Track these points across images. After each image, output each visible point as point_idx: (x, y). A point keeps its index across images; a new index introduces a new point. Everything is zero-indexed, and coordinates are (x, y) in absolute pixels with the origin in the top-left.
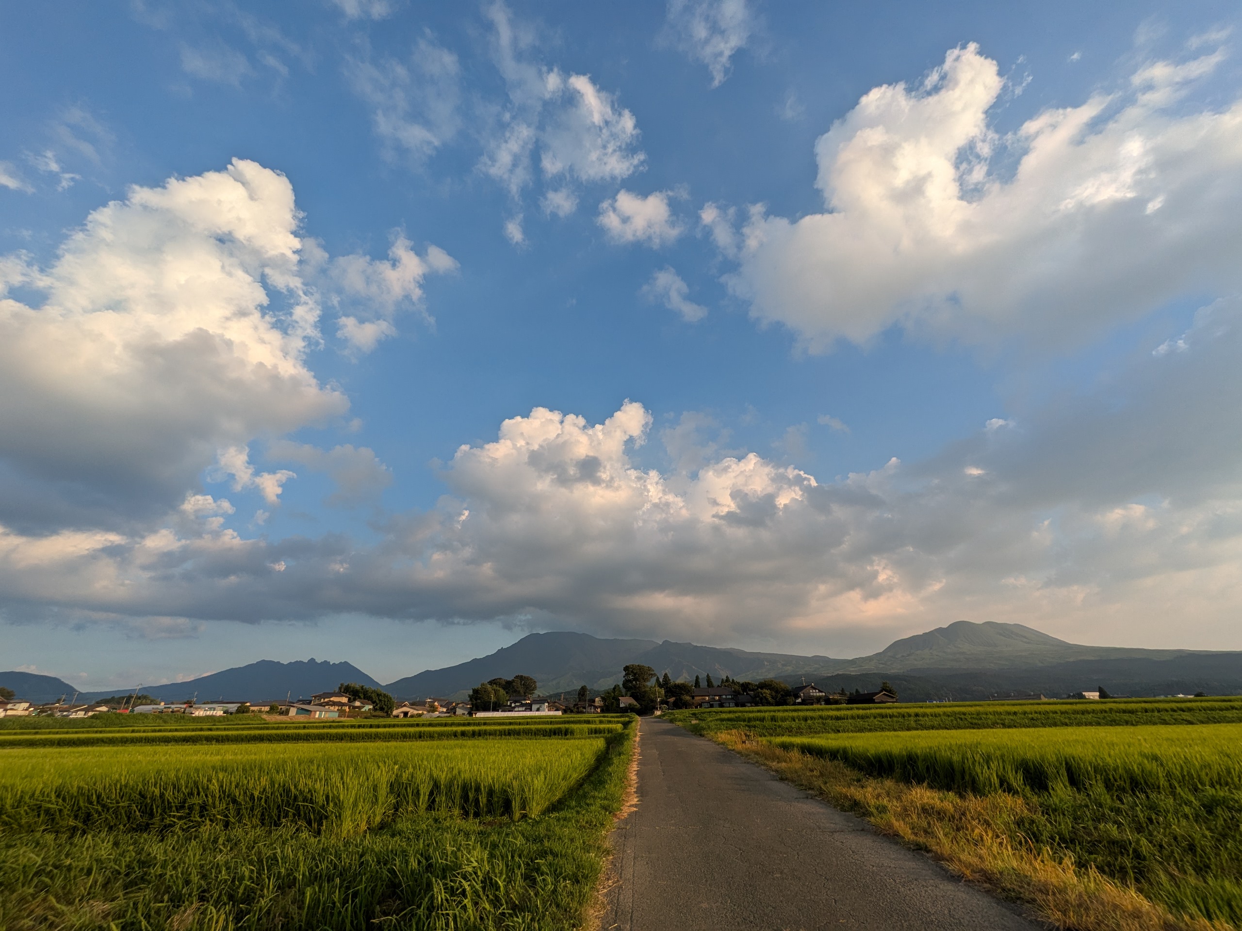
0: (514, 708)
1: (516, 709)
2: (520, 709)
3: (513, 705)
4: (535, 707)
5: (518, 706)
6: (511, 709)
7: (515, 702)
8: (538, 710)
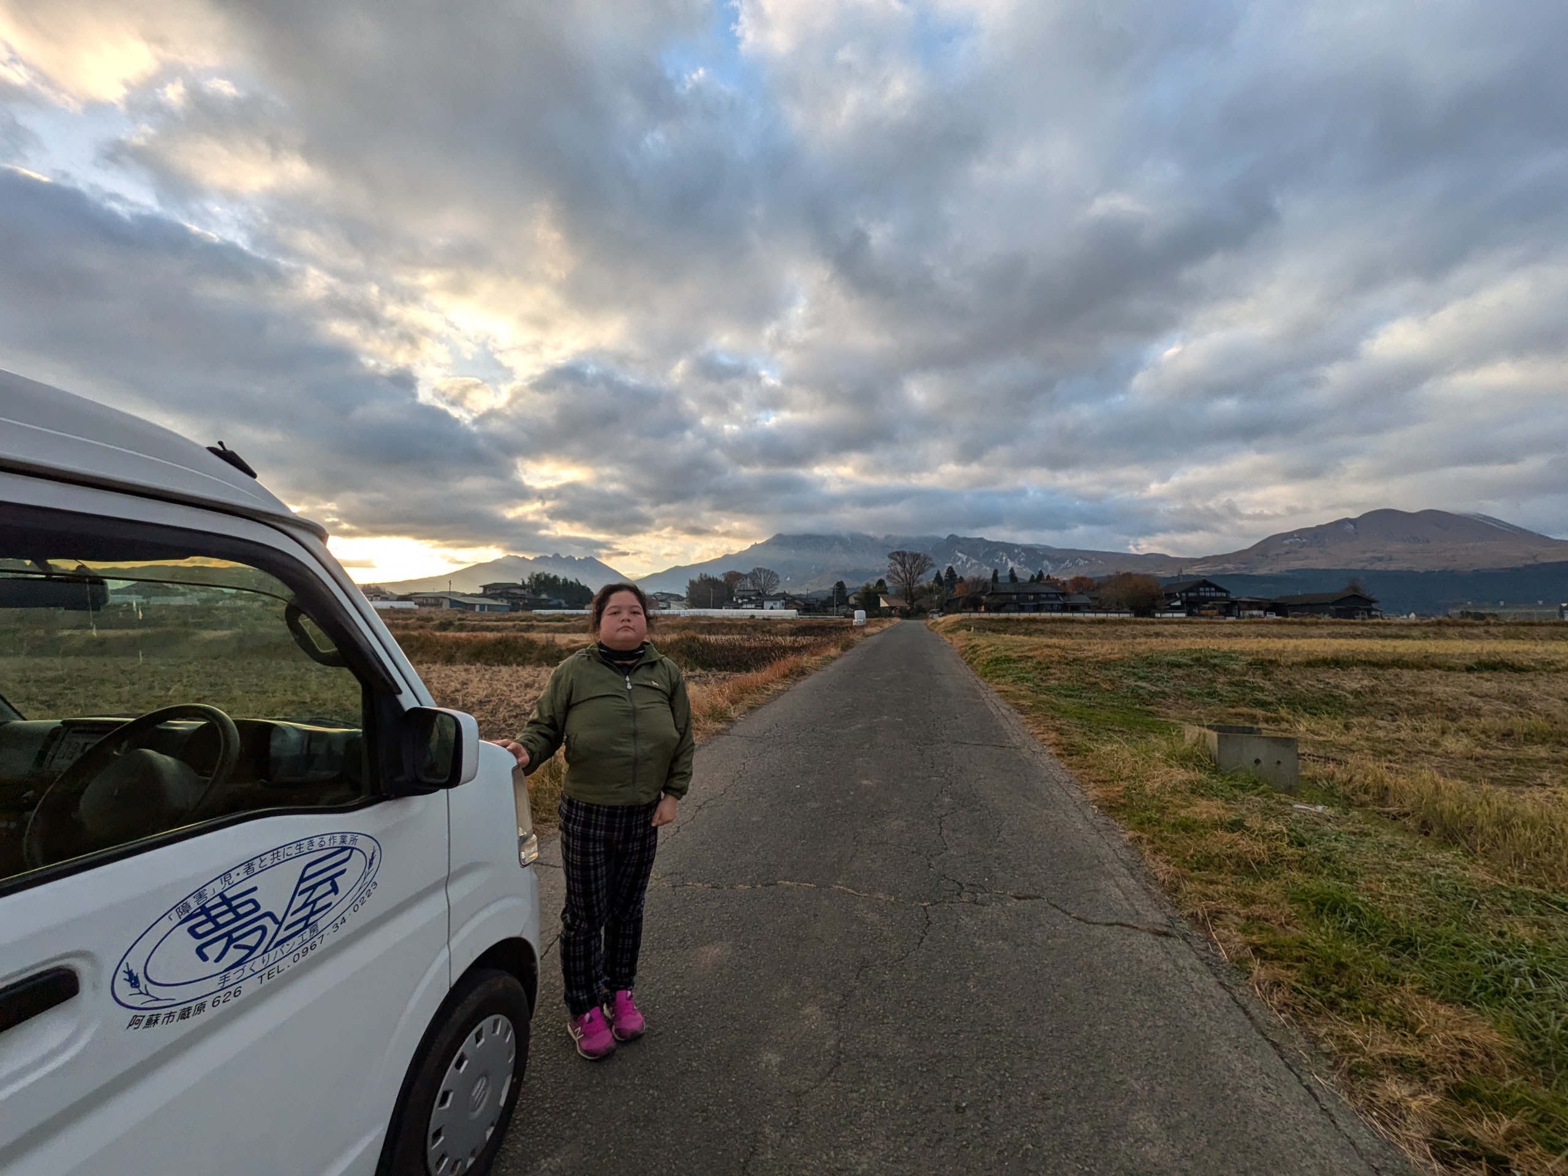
0: (742, 604)
1: (745, 606)
2: (749, 606)
3: (740, 601)
4: (767, 604)
5: (746, 603)
6: (738, 606)
7: (742, 598)
8: (772, 608)
